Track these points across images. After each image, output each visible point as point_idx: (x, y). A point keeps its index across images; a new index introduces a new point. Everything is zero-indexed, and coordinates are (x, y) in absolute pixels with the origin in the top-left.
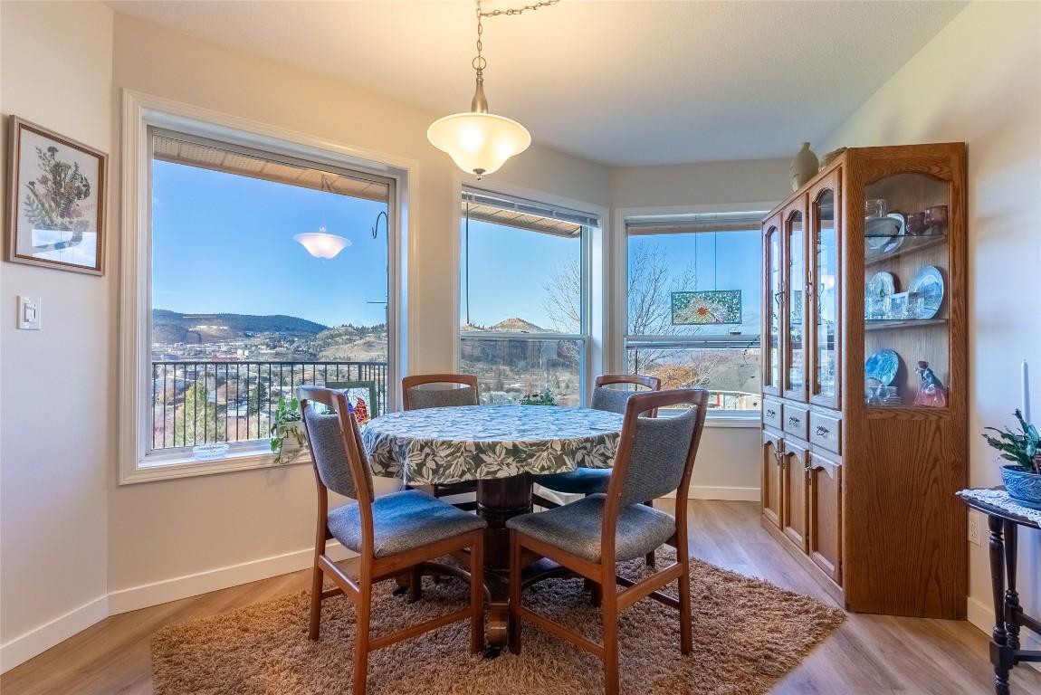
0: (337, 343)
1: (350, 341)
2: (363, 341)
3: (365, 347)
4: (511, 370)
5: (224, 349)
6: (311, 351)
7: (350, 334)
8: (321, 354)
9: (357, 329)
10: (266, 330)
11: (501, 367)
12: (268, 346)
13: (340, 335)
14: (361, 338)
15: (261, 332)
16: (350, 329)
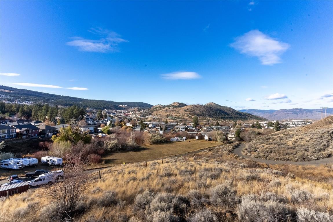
0: (157, 110)
1: (161, 109)
2: (165, 109)
3: (165, 111)
4: (212, 120)
5: (126, 111)
6: (150, 112)
7: (161, 107)
8: (152, 113)
9: (163, 106)
10: (137, 106)
11: (209, 118)
12: (138, 111)
13: (158, 108)
14: (164, 109)
15: (135, 107)
16: (161, 106)
